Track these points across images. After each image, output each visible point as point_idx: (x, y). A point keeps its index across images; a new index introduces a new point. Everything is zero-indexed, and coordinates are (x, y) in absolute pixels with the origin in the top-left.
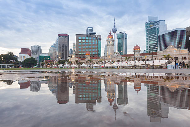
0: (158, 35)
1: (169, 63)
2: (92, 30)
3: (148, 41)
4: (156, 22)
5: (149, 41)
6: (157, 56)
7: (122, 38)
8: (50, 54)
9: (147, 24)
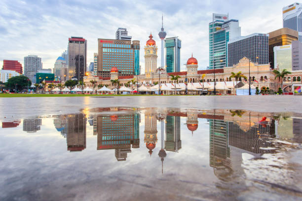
0: (228, 43)
1: (240, 85)
2: (125, 32)
3: (212, 53)
4: (225, 23)
5: (215, 52)
6: (223, 75)
7: (173, 47)
8: (57, 71)
9: (211, 26)
